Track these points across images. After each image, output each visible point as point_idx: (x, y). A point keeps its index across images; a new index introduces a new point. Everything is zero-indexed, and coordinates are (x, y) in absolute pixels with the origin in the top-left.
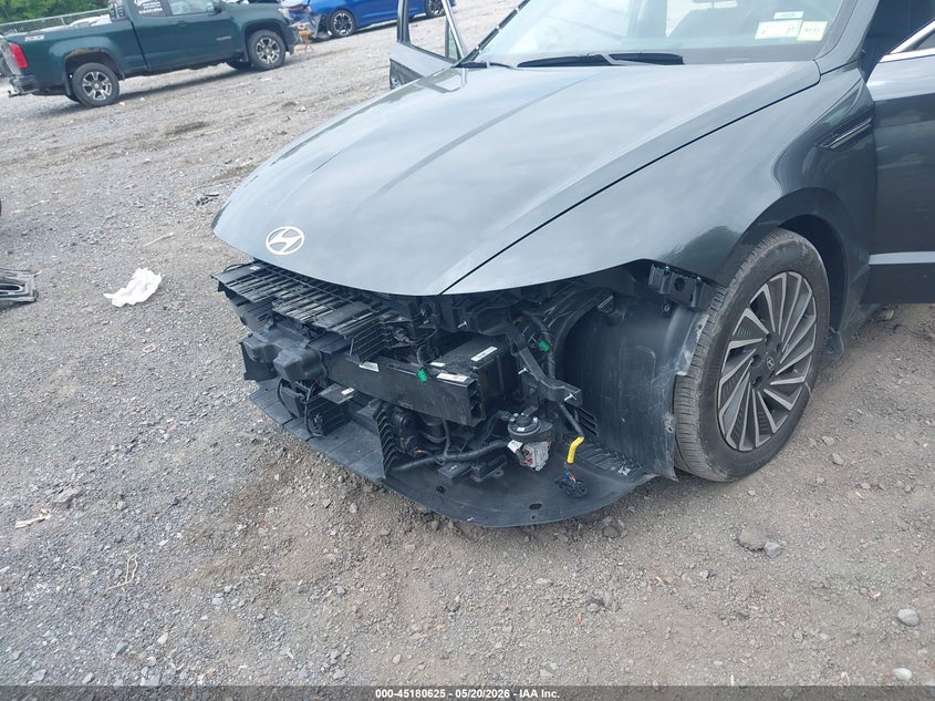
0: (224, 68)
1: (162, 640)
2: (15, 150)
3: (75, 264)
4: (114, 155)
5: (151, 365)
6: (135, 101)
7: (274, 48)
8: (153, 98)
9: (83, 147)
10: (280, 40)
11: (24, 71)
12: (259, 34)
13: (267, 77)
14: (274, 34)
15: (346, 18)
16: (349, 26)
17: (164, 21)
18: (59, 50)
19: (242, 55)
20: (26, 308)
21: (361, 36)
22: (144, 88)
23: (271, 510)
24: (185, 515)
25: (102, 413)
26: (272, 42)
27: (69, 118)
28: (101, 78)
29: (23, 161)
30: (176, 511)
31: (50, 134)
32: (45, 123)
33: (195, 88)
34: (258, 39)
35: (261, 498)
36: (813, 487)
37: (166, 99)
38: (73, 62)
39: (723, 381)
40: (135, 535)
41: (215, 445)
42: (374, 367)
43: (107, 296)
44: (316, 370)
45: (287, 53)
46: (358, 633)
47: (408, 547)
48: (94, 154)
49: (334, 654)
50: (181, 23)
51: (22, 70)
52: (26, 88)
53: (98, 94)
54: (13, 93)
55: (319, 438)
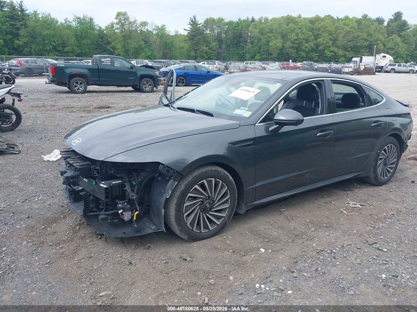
0: (130, 88)
1: (4, 249)
2: (39, 103)
3: (38, 145)
4: (72, 112)
5: (45, 180)
6: (91, 94)
7: (150, 85)
8: (98, 94)
9: (63, 107)
10: (153, 83)
11: (53, 76)
12: (145, 79)
13: (143, 95)
14: (151, 80)
15: (183, 80)
16: (183, 83)
17: (110, 68)
18: (68, 71)
19: (137, 85)
20: (14, 155)
21: (187, 87)
22: (98, 90)
23: (55, 225)
24: (29, 221)
25: (21, 190)
26: (149, 83)
27: (64, 95)
28: (81, 84)
29: (40, 107)
30: (27, 219)
31: (54, 99)
32: (55, 95)
33: (115, 94)
34: (144, 81)
35: (55, 220)
36: (215, 248)
37: (103, 96)
38: (72, 76)
39: (185, 205)
40: (11, 223)
41: (50, 205)
42: (87, 180)
43: (43, 156)
44: (74, 180)
45: (155, 88)
46: (59, 258)
47: (88, 241)
48: (66, 110)
49: (48, 261)
50: (117, 70)
51: (53, 75)
52: (52, 82)
53: (78, 89)
54: (47, 82)
55: (73, 202)
